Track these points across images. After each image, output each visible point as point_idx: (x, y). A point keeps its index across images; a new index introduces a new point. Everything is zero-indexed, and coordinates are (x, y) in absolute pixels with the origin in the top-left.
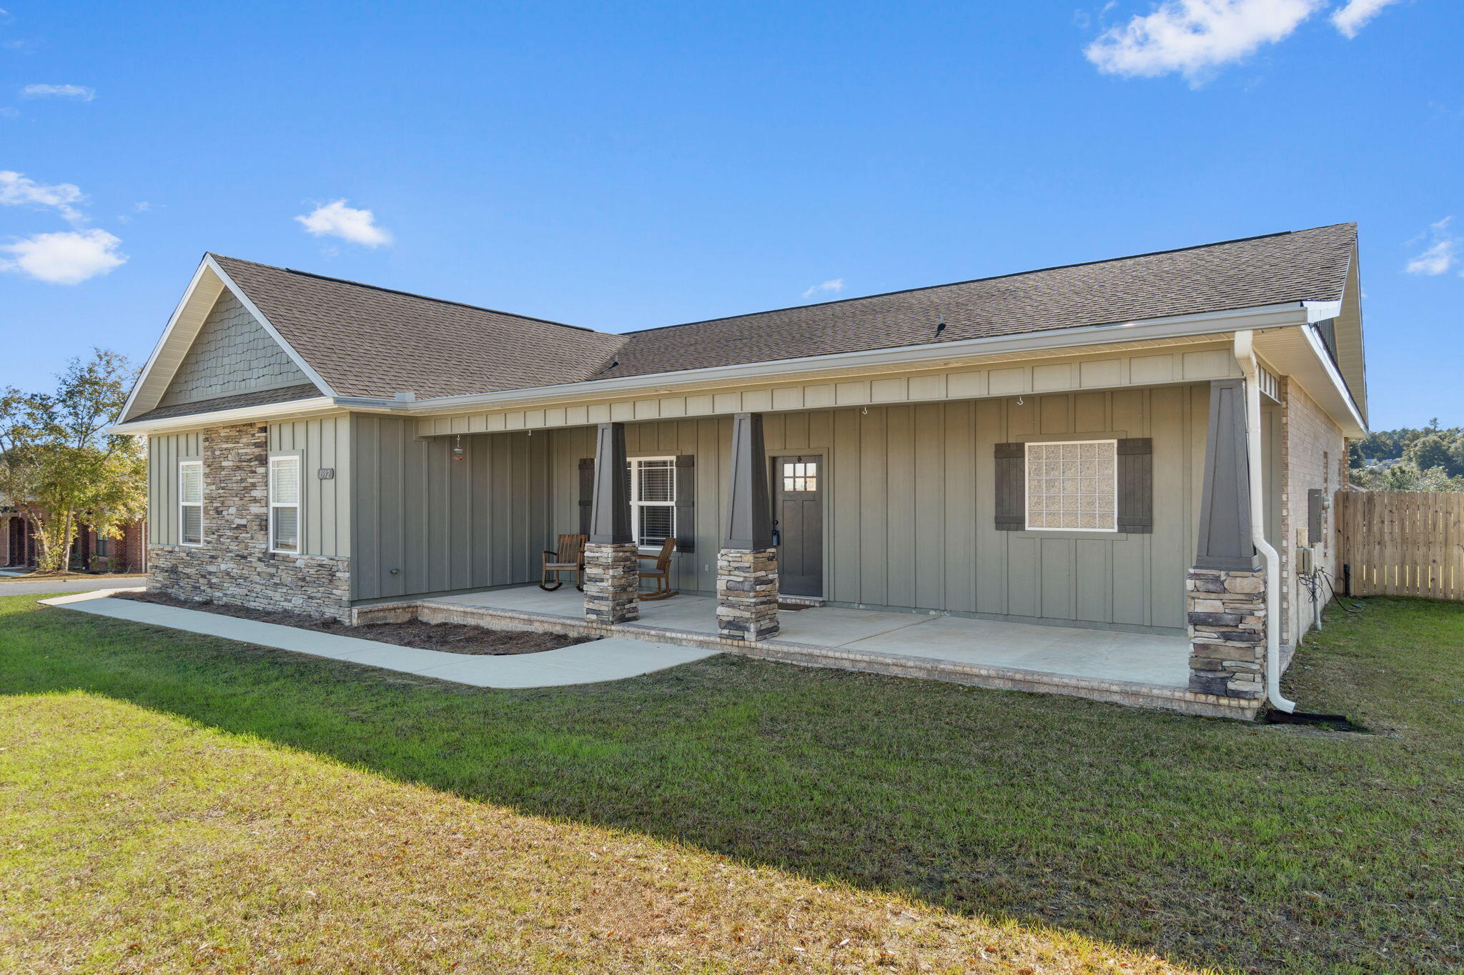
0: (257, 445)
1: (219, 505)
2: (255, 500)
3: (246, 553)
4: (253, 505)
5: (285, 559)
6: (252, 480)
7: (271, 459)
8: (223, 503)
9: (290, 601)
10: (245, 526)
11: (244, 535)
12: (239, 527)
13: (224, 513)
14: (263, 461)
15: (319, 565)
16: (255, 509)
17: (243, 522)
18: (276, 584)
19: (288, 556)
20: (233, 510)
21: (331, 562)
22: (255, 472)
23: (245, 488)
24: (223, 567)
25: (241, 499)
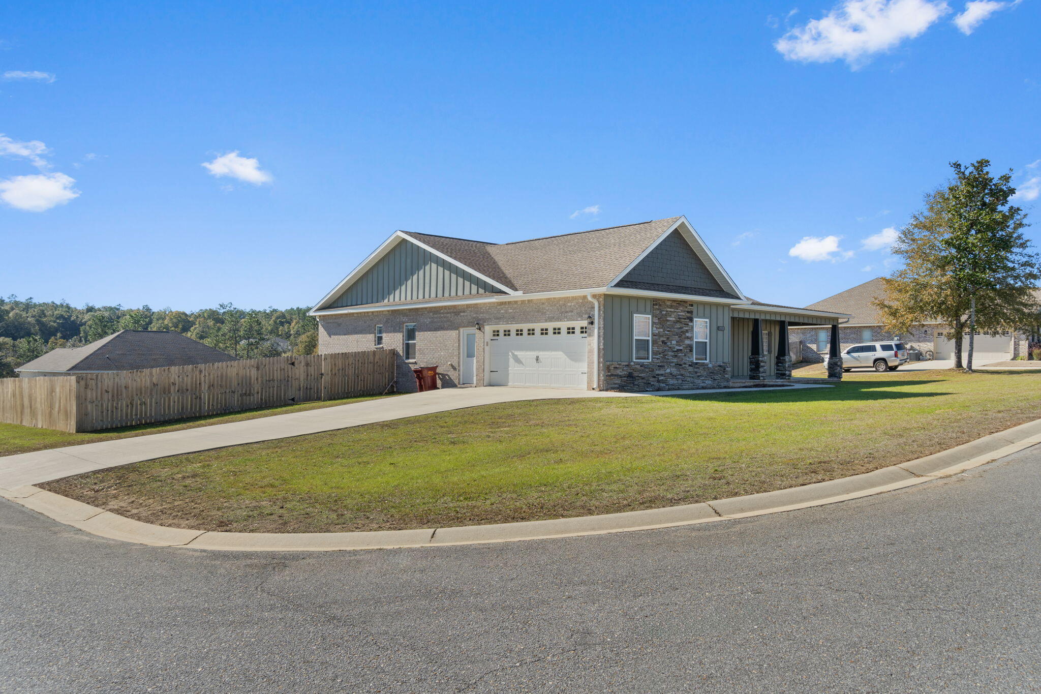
0: (688, 312)
1: (665, 339)
2: (688, 338)
3: (682, 363)
4: (686, 340)
5: (703, 364)
6: (686, 328)
7: (695, 319)
8: (668, 338)
9: (705, 383)
10: (681, 350)
11: (680, 354)
12: (678, 350)
13: (668, 344)
14: (691, 320)
15: (719, 366)
16: (687, 342)
17: (681, 348)
18: (698, 376)
19: (704, 363)
20: (674, 342)
21: (724, 364)
22: (688, 325)
23: (682, 332)
24: (668, 371)
25: (679, 337)
